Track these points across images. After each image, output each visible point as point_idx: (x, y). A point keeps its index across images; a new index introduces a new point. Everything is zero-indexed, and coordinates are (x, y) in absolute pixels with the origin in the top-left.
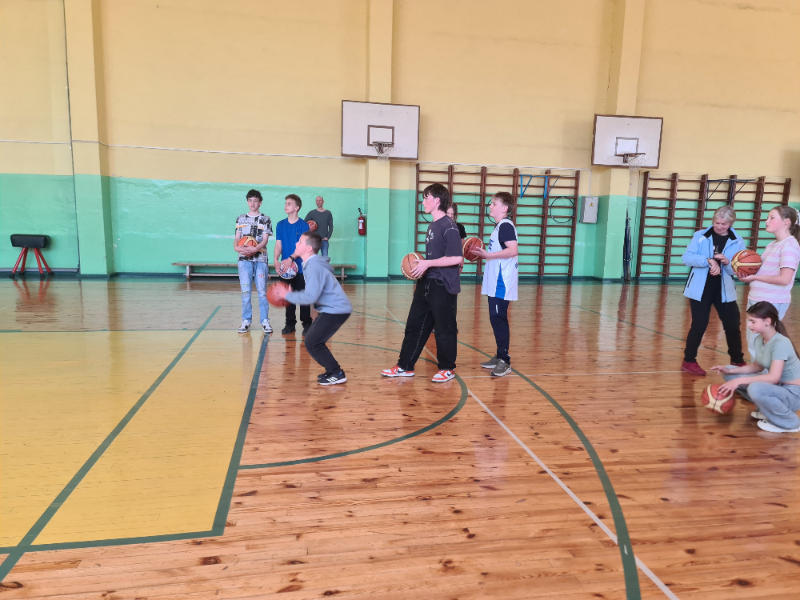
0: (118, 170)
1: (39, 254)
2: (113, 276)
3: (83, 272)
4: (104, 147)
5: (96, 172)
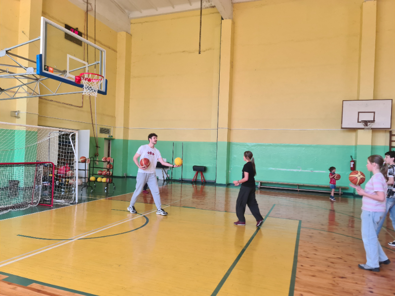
0: (234, 140)
1: (202, 174)
2: (228, 185)
3: (217, 182)
4: (229, 130)
5: (226, 141)
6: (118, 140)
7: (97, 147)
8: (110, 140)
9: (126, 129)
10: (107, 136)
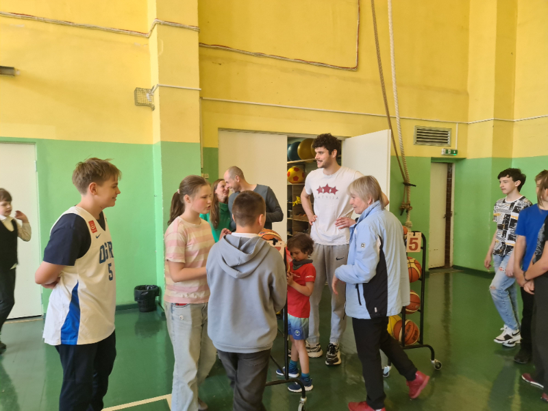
6: (478, 160)
7: (407, 184)
8: (450, 163)
9: (503, 124)
10: (438, 151)
